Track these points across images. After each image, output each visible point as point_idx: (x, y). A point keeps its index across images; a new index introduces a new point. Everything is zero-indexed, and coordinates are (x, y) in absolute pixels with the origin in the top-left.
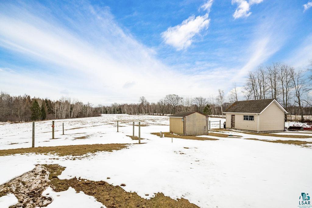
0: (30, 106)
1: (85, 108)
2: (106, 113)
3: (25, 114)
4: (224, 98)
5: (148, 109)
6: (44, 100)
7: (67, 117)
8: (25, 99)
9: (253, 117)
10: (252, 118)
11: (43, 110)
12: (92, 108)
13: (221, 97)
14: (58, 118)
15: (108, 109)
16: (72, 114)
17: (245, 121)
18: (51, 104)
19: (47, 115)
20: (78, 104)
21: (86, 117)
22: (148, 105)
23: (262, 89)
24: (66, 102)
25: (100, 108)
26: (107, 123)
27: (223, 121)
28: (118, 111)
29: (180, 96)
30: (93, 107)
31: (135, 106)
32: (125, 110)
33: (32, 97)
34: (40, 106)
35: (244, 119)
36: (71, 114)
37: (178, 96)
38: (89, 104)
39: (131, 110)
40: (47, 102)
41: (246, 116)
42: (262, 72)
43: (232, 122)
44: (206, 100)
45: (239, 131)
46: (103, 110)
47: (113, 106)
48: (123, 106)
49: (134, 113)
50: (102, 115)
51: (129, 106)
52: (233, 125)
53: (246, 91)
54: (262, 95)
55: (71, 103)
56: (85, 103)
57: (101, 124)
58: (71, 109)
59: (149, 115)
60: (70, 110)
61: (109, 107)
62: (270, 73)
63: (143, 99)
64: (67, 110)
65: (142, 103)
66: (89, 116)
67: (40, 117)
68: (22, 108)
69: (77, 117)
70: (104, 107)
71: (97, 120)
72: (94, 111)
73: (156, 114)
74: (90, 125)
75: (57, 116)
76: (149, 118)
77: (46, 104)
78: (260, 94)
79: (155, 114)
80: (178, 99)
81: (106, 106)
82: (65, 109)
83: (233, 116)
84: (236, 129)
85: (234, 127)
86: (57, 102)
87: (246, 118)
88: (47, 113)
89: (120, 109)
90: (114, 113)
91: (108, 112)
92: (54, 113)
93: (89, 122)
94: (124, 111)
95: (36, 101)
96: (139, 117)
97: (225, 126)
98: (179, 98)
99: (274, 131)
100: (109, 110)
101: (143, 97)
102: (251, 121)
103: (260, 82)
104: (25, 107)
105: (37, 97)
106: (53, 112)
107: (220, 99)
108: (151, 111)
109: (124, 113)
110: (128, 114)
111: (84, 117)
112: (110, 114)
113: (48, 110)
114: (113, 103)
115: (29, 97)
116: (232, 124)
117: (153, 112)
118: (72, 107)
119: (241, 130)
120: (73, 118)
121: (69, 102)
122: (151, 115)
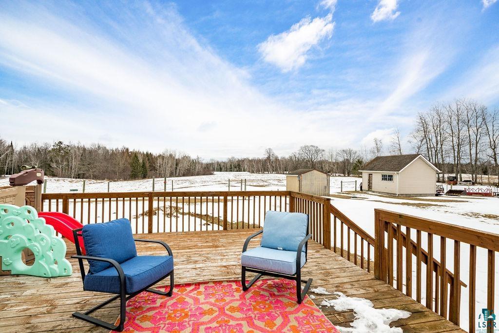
0: (130, 161)
1: (194, 163)
2: (221, 170)
3: (124, 170)
4: (382, 150)
5: (276, 165)
6: (145, 153)
7: (172, 175)
8: (123, 152)
9: (392, 176)
10: (390, 178)
11: (144, 166)
12: (202, 164)
13: (378, 151)
14: (160, 176)
15: (222, 164)
16: (178, 171)
17: (384, 181)
18: (152, 158)
19: (149, 173)
20: (185, 158)
21: (195, 175)
22: (277, 159)
23: (439, 138)
24: (171, 155)
25: (212, 164)
26: (219, 183)
27: (359, 180)
28: (236, 167)
29: (320, 148)
30: (204, 162)
31: (258, 161)
32: (246, 167)
33: (131, 150)
34: (141, 161)
35: (383, 179)
36: (176, 172)
37: (317, 147)
38: (198, 158)
39: (253, 166)
40: (148, 156)
41: (385, 175)
42: (438, 114)
43: (369, 182)
44: (357, 154)
45: (376, 194)
46: (216, 166)
47: (230, 160)
48: (243, 161)
49: (258, 171)
50: (215, 173)
51: (250, 161)
52: (370, 187)
53: (415, 141)
54: (439, 146)
55: (177, 157)
56: (193, 157)
57: (212, 184)
58: (177, 165)
59: (278, 173)
60: (175, 166)
61: (224, 163)
62: (450, 114)
63: (269, 152)
64: (171, 167)
65: (269, 158)
66: (198, 174)
67: (140, 174)
68: (120, 164)
69: (184, 175)
70: (218, 162)
71: (207, 179)
72: (205, 168)
73: (287, 172)
74: (199, 185)
75: (160, 174)
76: (276, 178)
77: (147, 158)
78: (435, 145)
79: (285, 172)
80: (317, 151)
81: (220, 161)
82: (169, 165)
83: (370, 175)
84: (373, 192)
85: (371, 188)
86: (160, 156)
87: (384, 178)
88: (148, 170)
89: (239, 165)
90: (231, 171)
91: (223, 169)
92: (157, 170)
93: (198, 181)
94: (244, 169)
95: (135, 155)
96: (263, 176)
97: (361, 187)
98: (319, 150)
99: (421, 195)
100: (224, 166)
101: (270, 149)
102: (390, 182)
103: (435, 128)
104: (123, 162)
105: (137, 150)
106: (154, 169)
107: (376, 151)
108: (280, 168)
109: (244, 171)
110: (249, 171)
111: (192, 176)
112: (226, 172)
113: (150, 166)
114: (230, 157)
115: (127, 149)
116: (369, 185)
117: (283, 169)
118: (178, 162)
119: (379, 193)
120: (179, 176)
121: (174, 155)
122: (281, 173)
